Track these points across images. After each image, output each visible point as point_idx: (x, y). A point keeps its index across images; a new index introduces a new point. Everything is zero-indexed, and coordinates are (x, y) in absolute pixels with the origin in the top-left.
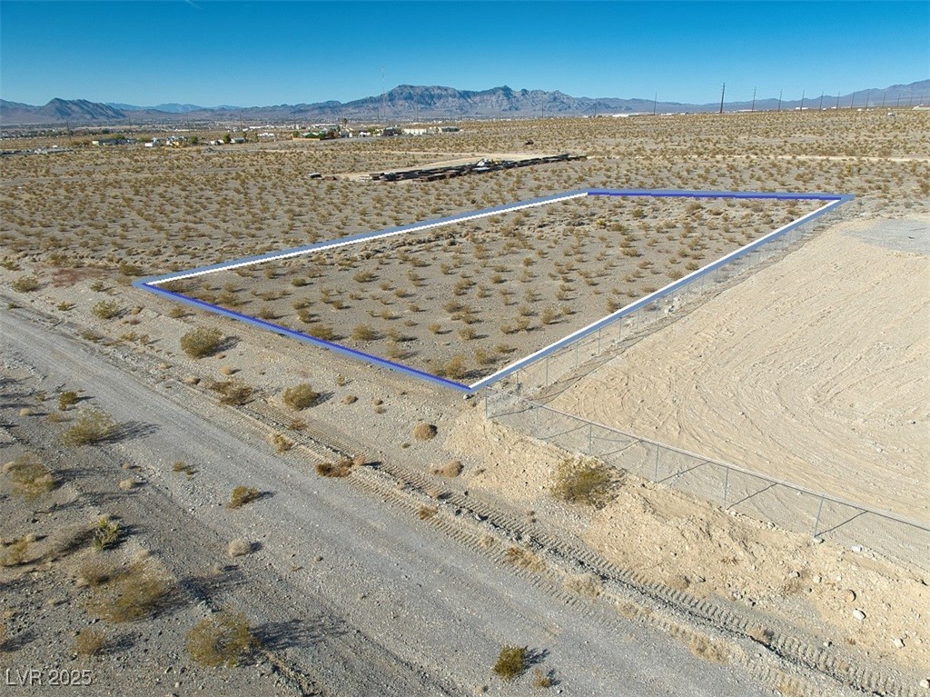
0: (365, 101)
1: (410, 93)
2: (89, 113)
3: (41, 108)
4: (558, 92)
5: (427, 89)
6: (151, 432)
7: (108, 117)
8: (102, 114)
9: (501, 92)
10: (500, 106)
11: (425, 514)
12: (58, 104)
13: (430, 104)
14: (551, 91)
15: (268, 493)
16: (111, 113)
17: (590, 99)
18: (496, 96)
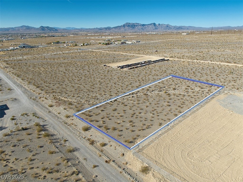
0: (117, 27)
1: (129, 25)
2: (49, 30)
3: (38, 28)
4: (168, 24)
5: (133, 24)
6: (79, 150)
7: (54, 31)
8: (52, 30)
9: (153, 24)
10: (153, 28)
11: (121, 172)
12: (42, 28)
13: (134, 28)
14: (167, 24)
15: (98, 166)
16: (54, 30)
17: (177, 26)
18: (152, 25)
